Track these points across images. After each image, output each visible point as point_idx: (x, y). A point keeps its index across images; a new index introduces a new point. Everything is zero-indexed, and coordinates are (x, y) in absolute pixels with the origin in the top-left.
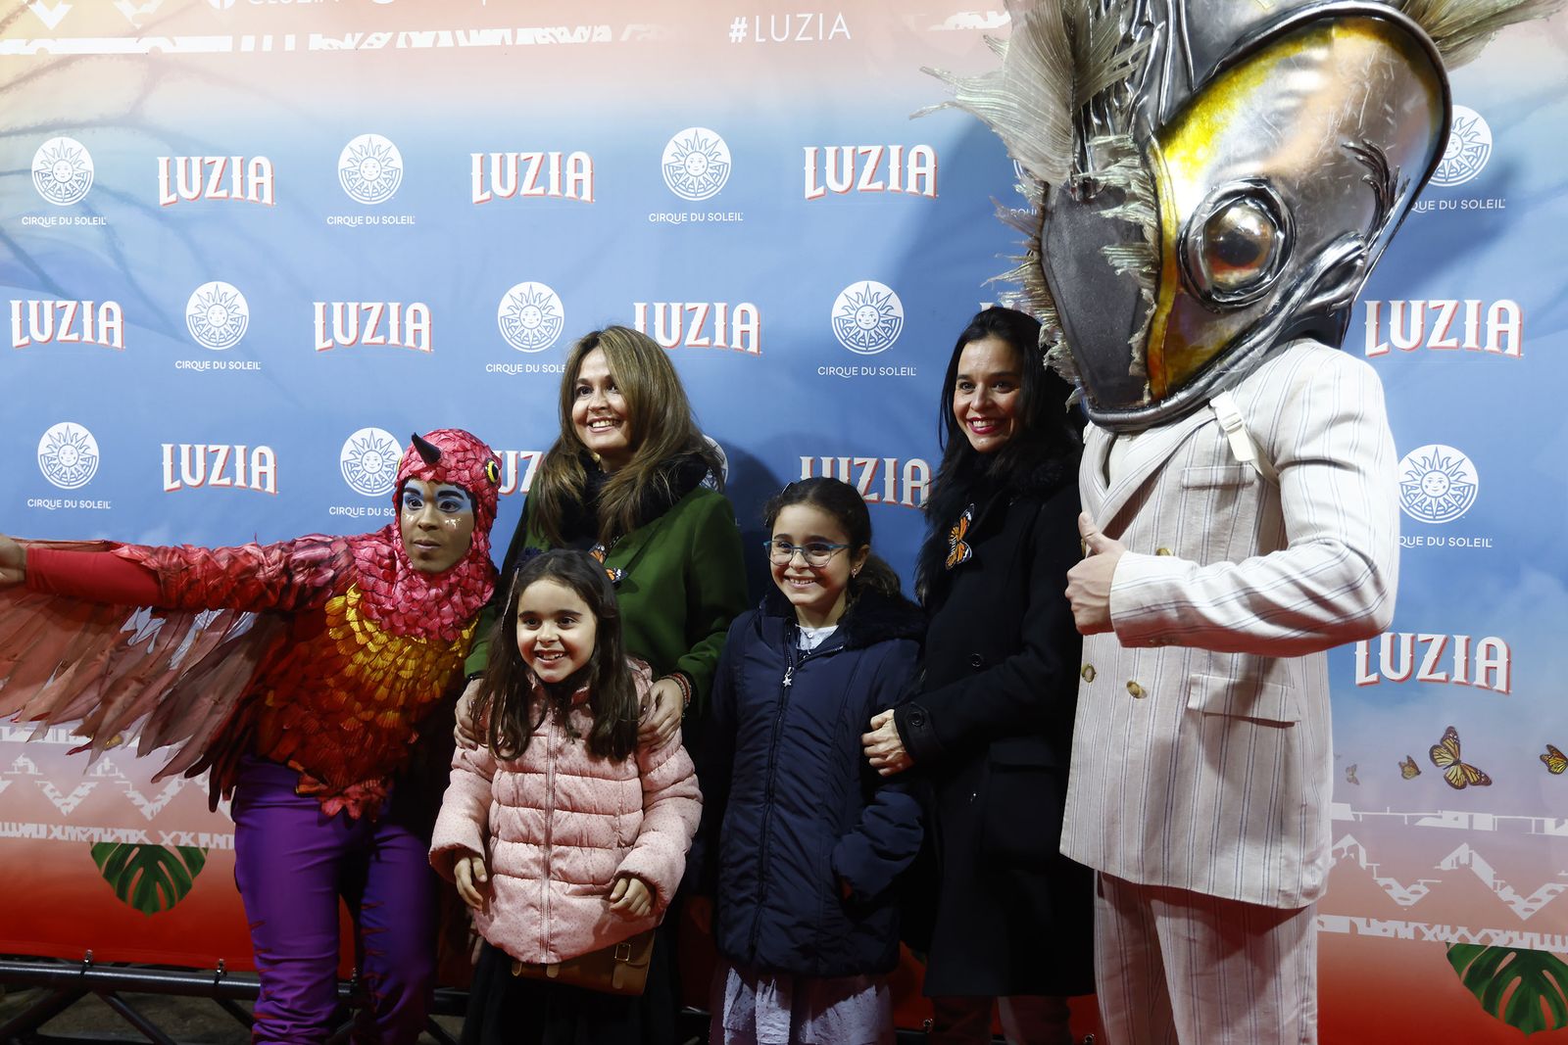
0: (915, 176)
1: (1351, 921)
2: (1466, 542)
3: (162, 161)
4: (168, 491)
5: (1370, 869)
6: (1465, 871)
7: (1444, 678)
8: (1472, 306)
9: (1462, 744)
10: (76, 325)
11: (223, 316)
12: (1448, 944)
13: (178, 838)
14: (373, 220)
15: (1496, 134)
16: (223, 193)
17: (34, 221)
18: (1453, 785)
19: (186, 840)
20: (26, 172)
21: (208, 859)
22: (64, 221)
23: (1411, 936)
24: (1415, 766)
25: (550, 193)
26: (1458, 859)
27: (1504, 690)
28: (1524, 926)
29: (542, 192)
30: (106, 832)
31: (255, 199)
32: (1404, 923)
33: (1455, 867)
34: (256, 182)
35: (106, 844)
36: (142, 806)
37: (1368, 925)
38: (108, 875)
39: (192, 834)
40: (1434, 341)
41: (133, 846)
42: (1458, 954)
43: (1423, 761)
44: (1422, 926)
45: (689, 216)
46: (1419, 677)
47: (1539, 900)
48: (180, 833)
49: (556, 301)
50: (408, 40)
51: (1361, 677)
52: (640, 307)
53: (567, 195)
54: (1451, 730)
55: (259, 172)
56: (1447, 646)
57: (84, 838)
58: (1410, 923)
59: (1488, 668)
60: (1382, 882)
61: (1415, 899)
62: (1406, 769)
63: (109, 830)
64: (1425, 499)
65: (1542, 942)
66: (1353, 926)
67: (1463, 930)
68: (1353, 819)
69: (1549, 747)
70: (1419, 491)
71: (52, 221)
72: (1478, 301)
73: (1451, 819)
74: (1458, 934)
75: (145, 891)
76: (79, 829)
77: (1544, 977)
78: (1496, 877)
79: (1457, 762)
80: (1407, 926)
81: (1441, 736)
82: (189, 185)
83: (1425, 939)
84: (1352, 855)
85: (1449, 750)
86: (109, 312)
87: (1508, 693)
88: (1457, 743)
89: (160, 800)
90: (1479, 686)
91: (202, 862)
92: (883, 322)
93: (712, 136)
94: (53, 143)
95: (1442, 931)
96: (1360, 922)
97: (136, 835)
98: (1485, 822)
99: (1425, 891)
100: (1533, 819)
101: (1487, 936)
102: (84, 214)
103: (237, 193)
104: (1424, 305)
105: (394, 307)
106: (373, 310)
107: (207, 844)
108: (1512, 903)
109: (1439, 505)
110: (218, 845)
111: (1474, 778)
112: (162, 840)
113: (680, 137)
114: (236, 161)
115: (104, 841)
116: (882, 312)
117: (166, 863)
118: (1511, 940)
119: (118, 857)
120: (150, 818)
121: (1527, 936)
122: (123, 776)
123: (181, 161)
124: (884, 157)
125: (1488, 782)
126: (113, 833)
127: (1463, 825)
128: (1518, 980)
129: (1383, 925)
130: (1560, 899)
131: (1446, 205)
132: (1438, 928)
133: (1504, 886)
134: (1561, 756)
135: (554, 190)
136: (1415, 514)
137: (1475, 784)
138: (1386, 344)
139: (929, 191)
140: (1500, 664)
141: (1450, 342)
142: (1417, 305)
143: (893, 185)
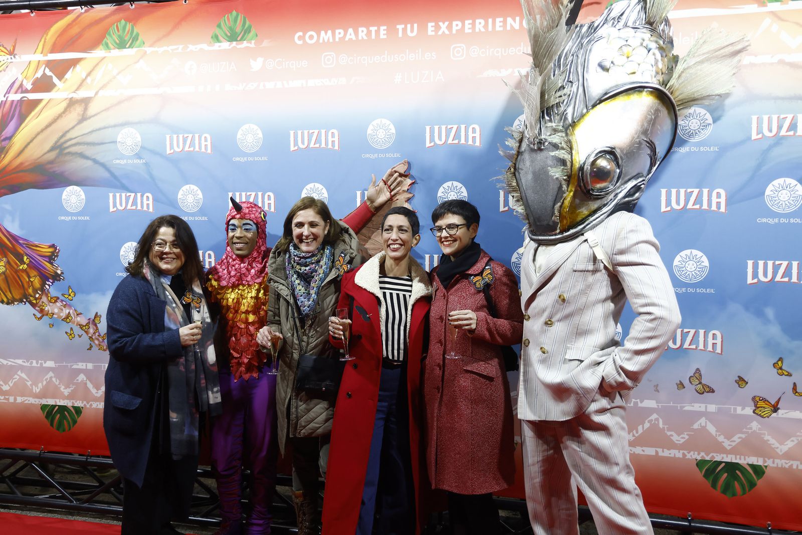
0: (472, 138)
1: (656, 450)
2: (704, 291)
3: (168, 137)
5: (664, 428)
6: (704, 428)
7: (695, 348)
8: (705, 191)
10: (134, 203)
11: (192, 198)
12: (696, 460)
14: (251, 159)
16: (191, 149)
17: (118, 161)
18: (699, 393)
20: (115, 142)
22: (130, 161)
23: (681, 457)
24: (683, 385)
26: (701, 424)
27: (720, 353)
28: (728, 452)
29: (318, 146)
31: (204, 151)
33: (699, 427)
34: (205, 145)
37: (663, 452)
40: (690, 206)
42: (700, 464)
43: (686, 382)
44: (686, 452)
45: (378, 155)
46: (684, 347)
47: (735, 441)
49: (324, 189)
50: (264, 86)
52: (359, 193)
53: (329, 147)
54: (698, 369)
55: (206, 140)
56: (696, 334)
58: (680, 451)
59: (713, 343)
60: (669, 433)
61: (683, 441)
62: (679, 386)
64: (687, 272)
65: (736, 459)
66: (657, 452)
67: (703, 454)
68: (656, 407)
69: (739, 377)
70: (684, 269)
71: (125, 161)
72: (708, 189)
73: (698, 407)
74: (701, 455)
77: (736, 473)
78: (716, 431)
79: (700, 383)
80: (679, 452)
82: (178, 146)
83: (687, 457)
84: (656, 422)
85: (697, 378)
86: (148, 197)
87: (721, 354)
88: (700, 375)
90: (710, 351)
93: (386, 122)
94: (126, 130)
95: (694, 454)
96: (660, 450)
98: (712, 408)
99: (687, 437)
100: (732, 407)
101: (713, 457)
102: (137, 158)
103: (197, 149)
104: (685, 191)
105: (260, 194)
106: (252, 195)
108: (724, 442)
109: (693, 275)
111: (707, 390)
113: (375, 123)
114: (197, 136)
116: (458, 194)
118: (723, 458)
121: (730, 456)
123: (175, 136)
124: (458, 129)
125: (713, 391)
127: (703, 409)
128: (726, 475)
129: (669, 452)
130: (744, 441)
131: (694, 149)
132: (692, 453)
133: (719, 435)
134: (744, 380)
135: (323, 145)
136: (682, 279)
137: (708, 392)
138: (670, 207)
139: (477, 144)
140: (718, 342)
141: (697, 207)
142: (682, 191)
143: (462, 141)
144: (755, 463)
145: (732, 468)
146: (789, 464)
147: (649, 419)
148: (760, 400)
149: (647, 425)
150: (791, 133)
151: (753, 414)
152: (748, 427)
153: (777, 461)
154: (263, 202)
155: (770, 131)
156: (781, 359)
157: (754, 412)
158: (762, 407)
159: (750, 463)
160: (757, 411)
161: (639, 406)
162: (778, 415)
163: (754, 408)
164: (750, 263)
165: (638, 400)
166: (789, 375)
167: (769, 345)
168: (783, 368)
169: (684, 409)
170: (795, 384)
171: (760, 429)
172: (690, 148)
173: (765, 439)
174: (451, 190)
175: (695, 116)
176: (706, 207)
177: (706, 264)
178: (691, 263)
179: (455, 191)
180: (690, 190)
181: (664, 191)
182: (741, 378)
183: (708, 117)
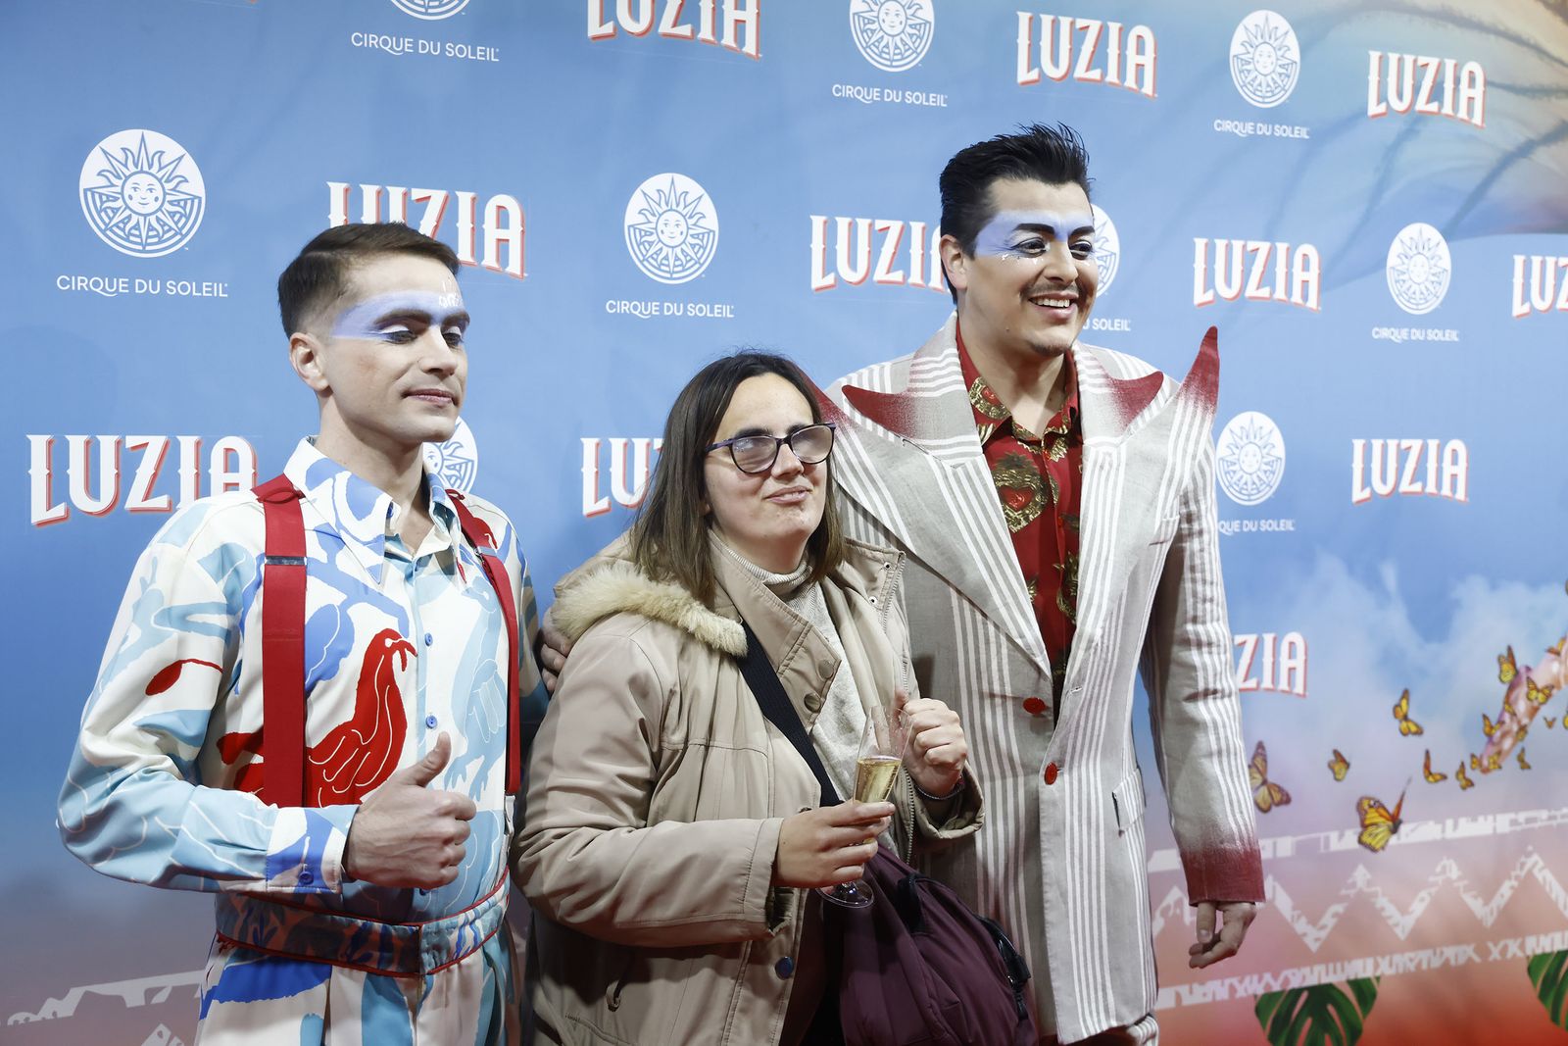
0: (732, 24)
1: (1175, 991)
2: (1274, 525)
6: (1270, 905)
7: (1255, 685)
9: (1269, 759)
12: (1256, 996)
15: (1304, 50)
18: (1263, 810)
23: (1225, 996)
27: (1302, 692)
28: (1313, 960)
32: (1221, 982)
37: (1191, 992)
40: (1251, 290)
42: (1263, 1005)
44: (1234, 981)
45: (415, 44)
52: (337, 190)
54: (1261, 745)
56: (1258, 648)
58: (1225, 981)
59: (1290, 669)
64: (1242, 476)
66: (1178, 997)
67: (1267, 977)
69: (1334, 751)
70: (1237, 467)
74: (1263, 983)
77: (1327, 1011)
78: (1294, 908)
79: (1265, 782)
80: (1223, 985)
83: (1238, 996)
84: (1178, 911)
85: (1258, 769)
87: (1304, 695)
88: (1265, 760)
90: (1283, 691)
92: (692, 236)
95: (1249, 983)
96: (1184, 990)
98: (1286, 846)
100: (1322, 835)
101: (1286, 979)
104: (1243, 247)
109: (1254, 483)
111: (1278, 797)
118: (1304, 978)
121: (1316, 969)
125: (1288, 800)
127: (1268, 854)
128: (1308, 1023)
129: (1203, 990)
130: (1343, 920)
131: (1264, 129)
132: (1247, 980)
133: (1299, 917)
134: (1343, 760)
136: (1233, 495)
137: (1278, 804)
138: (1211, 292)
139: (750, 47)
140: (1299, 663)
141: (1265, 292)
142: (1237, 245)
143: (706, 32)
144: (1362, 975)
145: (1322, 994)
146: (1416, 961)
148: (1371, 807)
150: (1433, 107)
151: (1356, 845)
152: (1350, 881)
153: (1397, 958)
155: (1400, 96)
156: (1406, 694)
157: (1360, 841)
158: (1372, 825)
159: (1352, 977)
160: (1366, 839)
162: (1399, 839)
163: (1359, 829)
164: (1358, 444)
166: (1419, 732)
167: (1389, 659)
168: (1411, 716)
170: (1427, 753)
171: (1369, 883)
172: (1255, 127)
173: (1378, 906)
174: (667, 204)
175: (1267, 36)
176: (1280, 294)
177: (1280, 451)
178: (1251, 448)
179: (680, 209)
180: (1251, 245)
181: (1200, 244)
182: (1339, 757)
183: (1292, 41)
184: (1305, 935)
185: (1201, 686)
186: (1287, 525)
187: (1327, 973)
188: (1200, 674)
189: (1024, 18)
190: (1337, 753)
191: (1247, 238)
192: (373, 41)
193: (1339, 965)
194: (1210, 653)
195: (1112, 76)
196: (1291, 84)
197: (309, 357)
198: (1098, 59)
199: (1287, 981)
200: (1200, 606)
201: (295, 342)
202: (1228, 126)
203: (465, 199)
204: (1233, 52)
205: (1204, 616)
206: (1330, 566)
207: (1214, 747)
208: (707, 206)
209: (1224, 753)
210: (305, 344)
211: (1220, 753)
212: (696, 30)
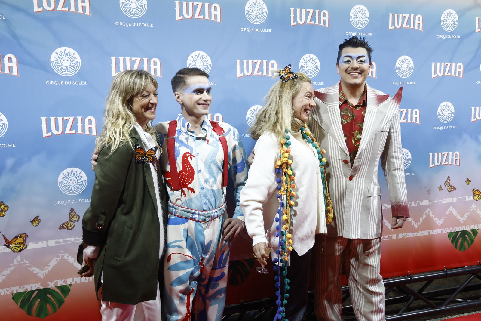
0: (323, 20)
2: (452, 127)
4: (45, 137)
5: (432, 216)
6: (451, 213)
7: (447, 164)
8: (454, 64)
11: (69, 62)
12: (448, 233)
13: (57, 283)
15: (459, 18)
16: (66, 9)
18: (449, 191)
19: (60, 283)
21: (71, 289)
23: (441, 233)
24: (442, 188)
25: (205, 18)
26: (450, 210)
27: (459, 165)
29: (202, 18)
30: (20, 288)
31: (81, 12)
32: (439, 229)
33: (449, 213)
34: (82, 5)
35: (20, 293)
36: (38, 273)
37: (432, 232)
38: (22, 306)
39: (63, 280)
40: (446, 74)
41: (34, 291)
42: (450, 235)
43: (443, 186)
44: (443, 229)
45: (254, 30)
46: (443, 164)
47: (465, 218)
48: (57, 281)
49: (208, 58)
51: (431, 166)
53: (212, 19)
54: (449, 177)
56: (448, 155)
57: (8, 293)
59: (456, 160)
60: (435, 219)
61: (441, 222)
62: (440, 189)
63: (22, 287)
66: (429, 233)
68: (429, 204)
69: (467, 178)
73: (448, 200)
74: (450, 230)
75: (41, 309)
76: (5, 289)
77: (465, 236)
78: (457, 214)
79: (450, 185)
80: (440, 230)
81: (446, 179)
82: (49, 4)
83: (443, 233)
84: (429, 214)
85: (448, 182)
86: (10, 59)
88: (450, 180)
89: (48, 268)
90: (454, 165)
91: (69, 290)
92: (314, 67)
93: (261, 2)
96: (430, 231)
97: (36, 286)
98: (455, 200)
99: (443, 220)
100: (464, 197)
103: (73, 9)
105: (145, 60)
106: (137, 61)
107: (71, 282)
109: (447, 118)
110: (76, 282)
112: (49, 285)
113: (251, 1)
115: (19, 292)
117: (51, 294)
118: (459, 229)
119: (27, 297)
120: (42, 277)
121: (463, 227)
122: (27, 262)
125: (456, 189)
126: (23, 287)
127: (451, 201)
128: (461, 238)
129: (435, 231)
130: (469, 216)
131: (449, 37)
132: (446, 229)
133: (458, 215)
134: (469, 180)
135: (207, 17)
136: (442, 121)
137: (453, 190)
138: (436, 74)
139: (327, 25)
140: (458, 158)
141: (449, 74)
142: (443, 64)
143: (317, 23)
144: (474, 229)
145: (464, 233)
147: (425, 213)
148: (476, 191)
149: (424, 216)
152: (471, 207)
154: (149, 67)
157: (473, 199)
158: (476, 195)
159: (472, 229)
160: (474, 198)
161: (420, 205)
163: (473, 196)
164: (473, 108)
165: (420, 201)
169: (442, 203)
171: (476, 208)
172: (447, 36)
173: (478, 213)
174: (308, 61)
175: (450, 15)
176: (453, 74)
177: (453, 110)
178: (446, 110)
179: (311, 61)
180: (446, 63)
181: (433, 64)
182: (468, 179)
183: (456, 16)
184: (460, 219)
185: (396, 168)
186: (455, 127)
187: (465, 228)
188: (396, 165)
189: (391, 15)
190: (467, 179)
191: (445, 62)
192: (245, 29)
193: (468, 226)
194: (398, 160)
195: (412, 27)
196: (456, 26)
197: (179, 97)
198: (409, 23)
199: (455, 229)
200: (396, 149)
201: (176, 94)
202: (440, 36)
203: (265, 62)
204: (441, 19)
205: (397, 151)
206: (466, 136)
207: (399, 182)
208: (317, 61)
209: (401, 183)
210: (178, 94)
211: (400, 183)
212: (315, 22)
